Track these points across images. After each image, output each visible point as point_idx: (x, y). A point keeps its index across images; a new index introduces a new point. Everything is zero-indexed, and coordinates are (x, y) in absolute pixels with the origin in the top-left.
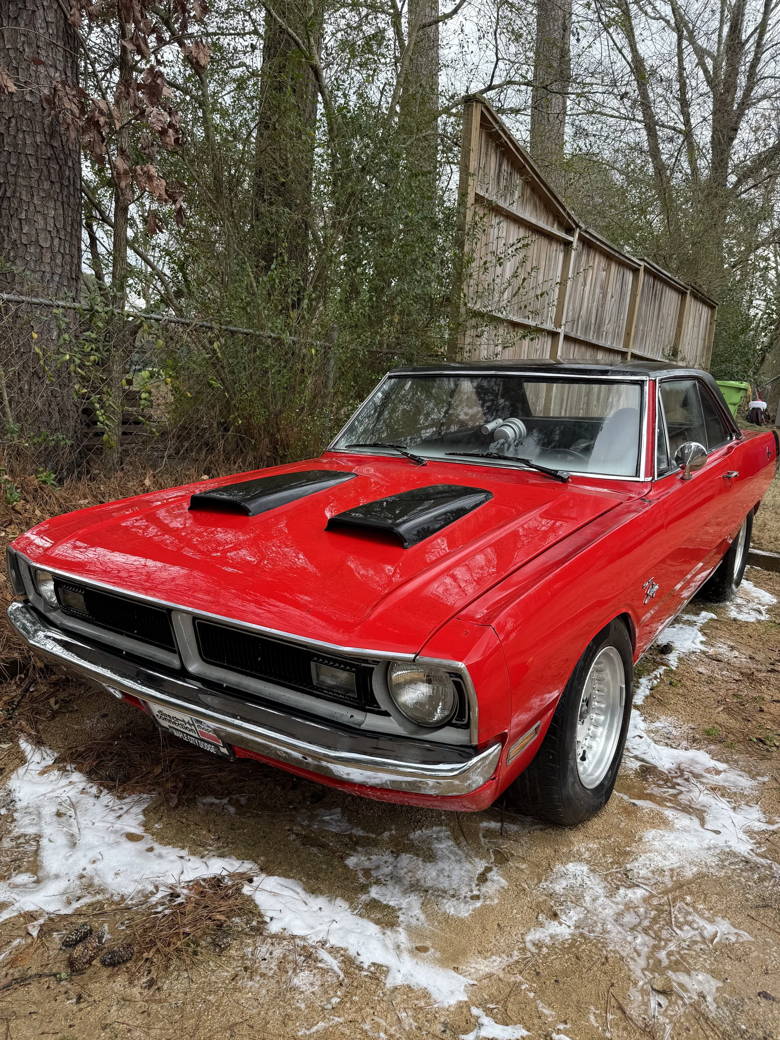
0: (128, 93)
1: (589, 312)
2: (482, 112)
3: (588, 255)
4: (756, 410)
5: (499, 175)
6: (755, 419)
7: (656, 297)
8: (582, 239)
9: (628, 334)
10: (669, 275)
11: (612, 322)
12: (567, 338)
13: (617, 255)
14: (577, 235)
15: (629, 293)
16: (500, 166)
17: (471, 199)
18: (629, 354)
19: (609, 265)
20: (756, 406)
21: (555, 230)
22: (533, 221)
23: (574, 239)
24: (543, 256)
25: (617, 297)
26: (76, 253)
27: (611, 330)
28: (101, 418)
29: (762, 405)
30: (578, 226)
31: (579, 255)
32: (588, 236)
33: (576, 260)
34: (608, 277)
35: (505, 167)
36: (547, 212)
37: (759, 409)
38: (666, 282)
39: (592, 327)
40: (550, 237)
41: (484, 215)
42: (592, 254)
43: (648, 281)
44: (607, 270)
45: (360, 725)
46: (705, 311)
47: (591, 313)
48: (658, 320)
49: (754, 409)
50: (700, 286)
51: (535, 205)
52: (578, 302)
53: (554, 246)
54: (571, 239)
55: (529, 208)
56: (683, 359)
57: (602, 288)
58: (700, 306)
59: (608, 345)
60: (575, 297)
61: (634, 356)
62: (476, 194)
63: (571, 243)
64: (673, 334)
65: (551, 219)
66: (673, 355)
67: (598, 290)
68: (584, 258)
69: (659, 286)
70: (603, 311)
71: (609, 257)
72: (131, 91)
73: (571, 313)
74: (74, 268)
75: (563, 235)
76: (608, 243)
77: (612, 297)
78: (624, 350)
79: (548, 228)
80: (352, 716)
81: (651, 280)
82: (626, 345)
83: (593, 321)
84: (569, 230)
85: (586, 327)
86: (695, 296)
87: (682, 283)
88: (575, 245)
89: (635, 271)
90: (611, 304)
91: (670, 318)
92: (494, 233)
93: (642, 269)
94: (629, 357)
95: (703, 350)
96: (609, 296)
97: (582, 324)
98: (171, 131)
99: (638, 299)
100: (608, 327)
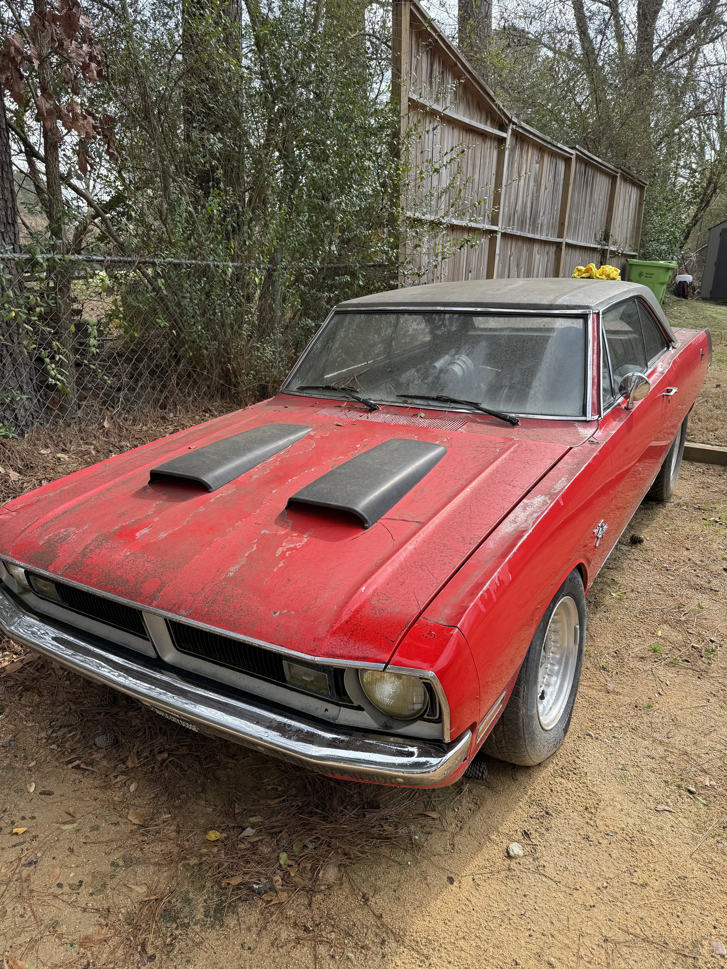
0: (44, 26)
1: (524, 206)
2: (411, 10)
3: (522, 149)
4: (683, 284)
5: (431, 77)
6: (681, 293)
7: (588, 184)
8: (515, 134)
9: (562, 224)
10: (600, 160)
11: (547, 213)
12: (505, 235)
13: (549, 146)
14: (510, 131)
15: (562, 182)
16: (432, 66)
17: (404, 104)
18: (564, 244)
19: (542, 157)
20: (683, 280)
21: (489, 129)
22: (467, 120)
23: (507, 135)
24: (478, 154)
25: (550, 188)
26: (10, 197)
27: (545, 222)
28: (53, 373)
29: (688, 278)
30: (510, 121)
31: (513, 150)
32: (521, 131)
33: (510, 155)
34: (541, 169)
35: (436, 66)
36: (480, 109)
37: (685, 282)
38: (598, 168)
39: (528, 220)
40: (483, 135)
41: (419, 121)
42: (525, 148)
43: (580, 168)
44: (540, 162)
45: (335, 720)
46: (634, 193)
47: (526, 207)
48: (590, 206)
49: (680, 282)
50: (629, 168)
51: (468, 103)
52: (513, 197)
53: (488, 144)
54: (504, 135)
55: (462, 107)
56: (614, 243)
57: (535, 180)
58: (629, 187)
59: (543, 238)
60: (510, 192)
61: (568, 245)
62: (410, 100)
63: (505, 139)
64: (604, 219)
65: (484, 117)
66: (605, 240)
67: (532, 183)
68: (517, 152)
69: (590, 172)
70: (537, 203)
71: (541, 149)
72: (47, 23)
73: (507, 209)
74: (9, 212)
75: (496, 132)
76: (540, 135)
77: (546, 188)
78: (559, 240)
79: (482, 126)
80: (326, 710)
81: (583, 167)
82: (560, 236)
83: (528, 215)
84: (503, 127)
85: (522, 222)
86: (625, 179)
87: (613, 167)
88: (508, 142)
89: (567, 161)
90: (545, 195)
91: (601, 203)
92: (428, 138)
93: (574, 157)
94: (564, 247)
95: (633, 231)
96: (543, 188)
97: (518, 219)
98: (93, 65)
99: (570, 188)
100: (543, 219)
